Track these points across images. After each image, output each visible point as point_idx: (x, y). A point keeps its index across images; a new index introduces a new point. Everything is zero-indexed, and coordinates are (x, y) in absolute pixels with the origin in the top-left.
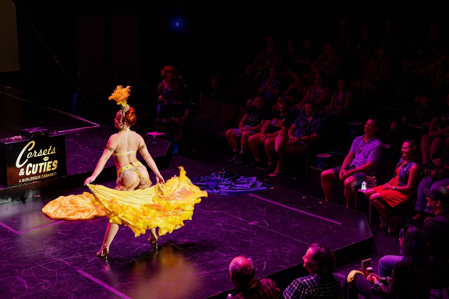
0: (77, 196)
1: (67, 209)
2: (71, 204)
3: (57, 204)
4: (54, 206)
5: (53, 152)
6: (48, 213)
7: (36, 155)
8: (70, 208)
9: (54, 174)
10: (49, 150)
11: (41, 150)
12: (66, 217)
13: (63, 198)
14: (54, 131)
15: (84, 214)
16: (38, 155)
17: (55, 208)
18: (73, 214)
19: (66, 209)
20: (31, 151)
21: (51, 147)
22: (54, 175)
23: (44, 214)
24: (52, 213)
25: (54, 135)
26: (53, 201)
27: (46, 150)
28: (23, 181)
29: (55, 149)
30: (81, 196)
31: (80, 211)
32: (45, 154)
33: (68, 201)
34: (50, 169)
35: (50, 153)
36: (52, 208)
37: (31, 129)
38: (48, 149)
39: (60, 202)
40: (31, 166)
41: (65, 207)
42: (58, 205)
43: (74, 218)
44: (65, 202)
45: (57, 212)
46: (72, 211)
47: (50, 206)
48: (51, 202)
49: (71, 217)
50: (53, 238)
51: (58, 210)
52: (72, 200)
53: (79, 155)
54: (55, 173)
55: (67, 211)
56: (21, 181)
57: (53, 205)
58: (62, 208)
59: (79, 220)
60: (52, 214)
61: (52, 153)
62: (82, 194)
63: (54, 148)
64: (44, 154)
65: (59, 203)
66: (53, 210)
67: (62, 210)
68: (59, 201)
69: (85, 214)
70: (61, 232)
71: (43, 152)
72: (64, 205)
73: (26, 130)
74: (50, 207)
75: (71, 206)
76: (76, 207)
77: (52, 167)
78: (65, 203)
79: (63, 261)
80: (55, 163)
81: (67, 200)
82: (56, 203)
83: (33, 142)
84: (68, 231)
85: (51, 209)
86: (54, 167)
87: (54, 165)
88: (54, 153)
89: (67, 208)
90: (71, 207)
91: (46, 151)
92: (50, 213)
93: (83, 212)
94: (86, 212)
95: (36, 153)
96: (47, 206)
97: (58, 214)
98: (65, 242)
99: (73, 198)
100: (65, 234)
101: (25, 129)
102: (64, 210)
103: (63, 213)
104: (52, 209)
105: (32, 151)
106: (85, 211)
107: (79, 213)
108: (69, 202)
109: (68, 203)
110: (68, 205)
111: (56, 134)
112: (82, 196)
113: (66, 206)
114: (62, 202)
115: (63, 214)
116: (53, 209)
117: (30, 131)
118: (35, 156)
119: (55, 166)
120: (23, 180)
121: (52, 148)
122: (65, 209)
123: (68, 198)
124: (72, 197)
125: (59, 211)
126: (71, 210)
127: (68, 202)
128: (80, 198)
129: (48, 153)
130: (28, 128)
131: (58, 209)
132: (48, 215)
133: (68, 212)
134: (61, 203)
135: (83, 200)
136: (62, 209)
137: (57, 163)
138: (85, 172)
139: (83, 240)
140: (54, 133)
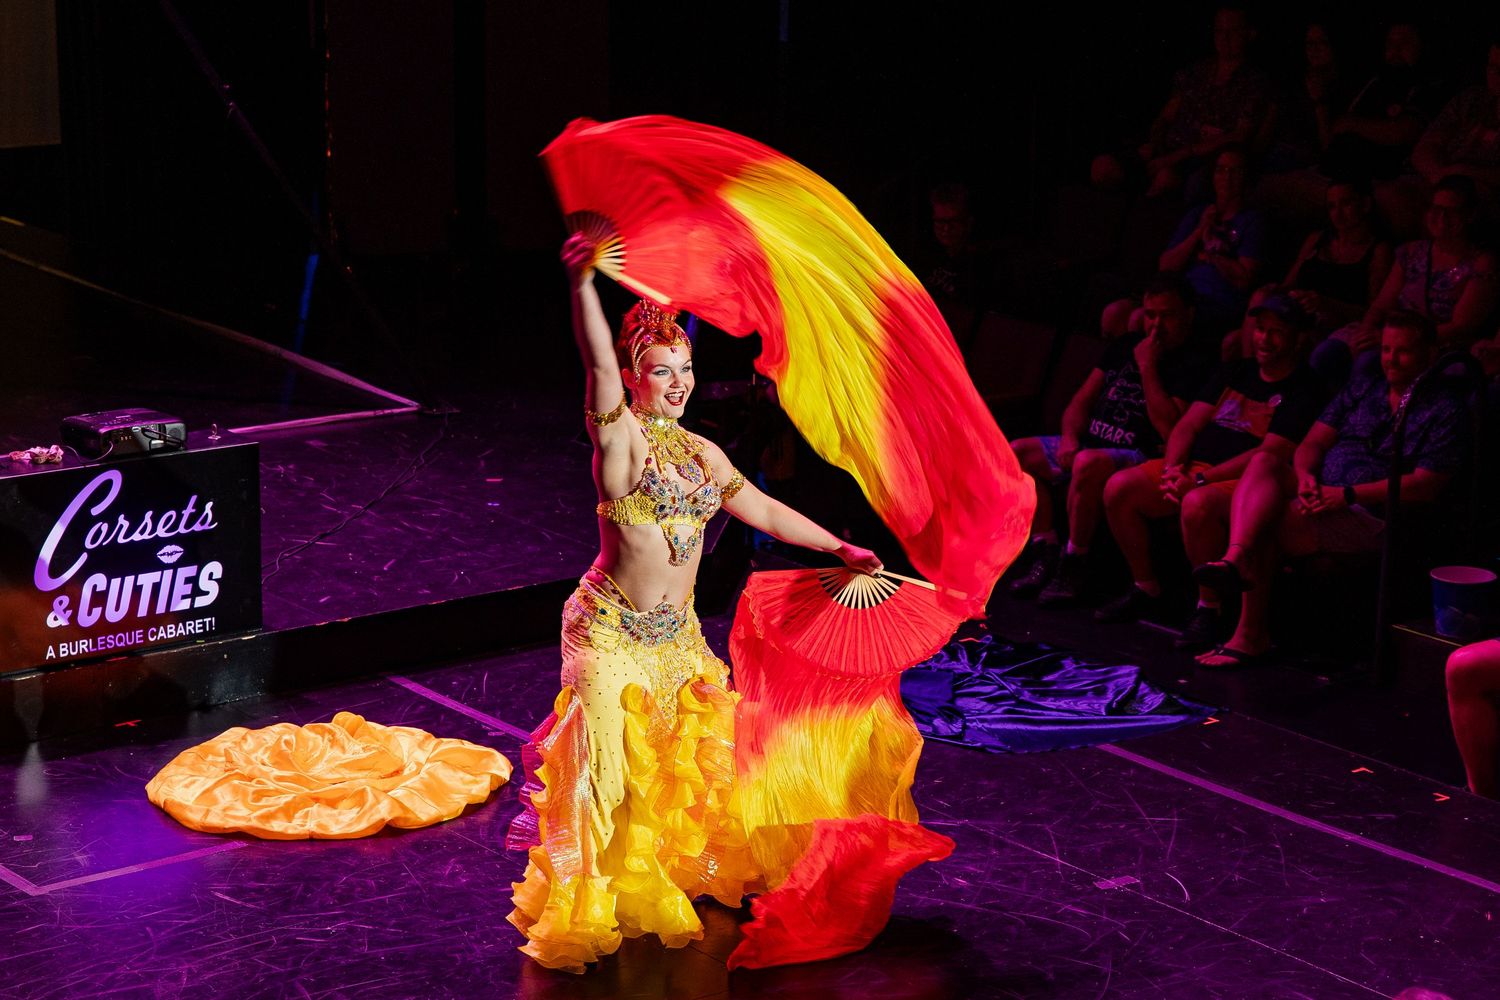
0: (307, 731)
1: (260, 787)
2: (277, 764)
3: (214, 764)
4: (200, 772)
5: (203, 523)
6: (173, 802)
7: (125, 537)
8: (271, 786)
9: (204, 623)
10: (186, 513)
11: (149, 514)
12: (255, 823)
13: (244, 738)
14: (208, 428)
15: (335, 812)
16: (136, 537)
17: (203, 783)
18: (288, 811)
19: (251, 789)
20: (102, 517)
21: (194, 499)
22: (204, 627)
23: (156, 807)
24: (189, 803)
25: (210, 443)
26: (195, 749)
27: (173, 513)
28: (62, 655)
29: (212, 509)
30: (323, 727)
31: (317, 800)
32: (167, 532)
33: (264, 753)
34: (190, 600)
35: (186, 527)
36: (193, 782)
37: (106, 414)
38: (180, 508)
39: (227, 753)
40: (101, 587)
41: (250, 779)
42: (218, 770)
43: (290, 832)
44: (253, 757)
45: (215, 801)
46: (284, 800)
47: (181, 770)
48: (188, 755)
49: (278, 826)
50: (193, 921)
51: (217, 792)
52: (284, 747)
53: (322, 538)
54: (207, 620)
55: (259, 795)
56: (57, 651)
57: (195, 769)
58: (236, 782)
59: (312, 840)
60: (191, 811)
61: (197, 527)
62: (329, 720)
63: (209, 505)
64: (161, 532)
65: (223, 759)
66: (197, 790)
67: (236, 790)
68: (223, 752)
69: (340, 814)
70: (227, 893)
71: (155, 521)
72: (246, 772)
73: (84, 418)
74: (181, 777)
75: (277, 773)
76: (297, 780)
77: (197, 592)
78: (249, 762)
80: (211, 575)
81: (260, 745)
82: (210, 758)
83: (116, 477)
84: (259, 890)
85: (187, 786)
86: (207, 593)
87: (204, 584)
88: (206, 527)
89: (259, 782)
90: (280, 779)
91: (171, 517)
92: (181, 805)
93: (332, 803)
94: (345, 803)
95: (126, 524)
96: (170, 771)
97: (216, 809)
98: (246, 942)
99: (286, 737)
100: (246, 901)
101: (79, 413)
102: (245, 794)
103: (239, 805)
104: (192, 787)
105: (110, 516)
106: (342, 798)
107: (315, 808)
108: (267, 755)
109: (267, 761)
110: (264, 768)
111: (219, 442)
112: (330, 731)
113: (256, 772)
114: (236, 756)
115: (243, 812)
116: (196, 784)
117: (102, 427)
118: (121, 540)
119: (212, 590)
120: (65, 650)
121: (200, 507)
122: (252, 787)
123: (267, 737)
124: (284, 733)
125: (224, 795)
126: (278, 792)
127: (266, 758)
128: (320, 738)
129: (182, 530)
130: (92, 410)
131: (216, 785)
132: (174, 811)
133: (263, 802)
134: (234, 759)
135: (332, 747)
136: (235, 787)
137: (218, 574)
138: (346, 620)
139: (326, 934)
140: (211, 434)
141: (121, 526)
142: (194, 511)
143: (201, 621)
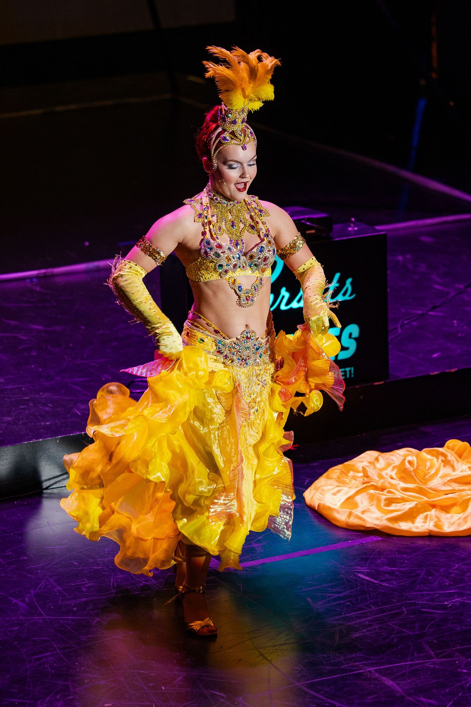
0: (425, 454)
1: (390, 496)
2: (402, 479)
3: (354, 478)
4: (344, 483)
5: (344, 294)
6: (324, 505)
8: (399, 495)
9: (345, 372)
10: (332, 286)
12: (385, 523)
13: (377, 459)
14: (347, 222)
15: (449, 515)
16: (295, 305)
17: (347, 492)
18: (410, 515)
19: (383, 497)
21: (337, 276)
23: (312, 509)
24: (337, 507)
25: (349, 233)
26: (340, 466)
29: (352, 284)
30: (437, 451)
31: (434, 506)
33: (393, 470)
36: (339, 491)
39: (364, 470)
41: (383, 490)
42: (357, 483)
43: (414, 530)
44: (384, 473)
45: (356, 505)
46: (408, 506)
47: (330, 482)
48: (335, 471)
49: (404, 526)
50: (342, 595)
51: (358, 498)
52: (408, 466)
53: (433, 309)
54: (348, 369)
55: (390, 502)
57: (341, 481)
58: (372, 491)
59: (430, 537)
60: (338, 512)
61: (340, 298)
62: (442, 446)
63: (349, 281)
65: (361, 474)
66: (342, 497)
67: (371, 498)
68: (361, 469)
69: (452, 517)
70: (367, 574)
72: (380, 483)
74: (330, 487)
75: (403, 485)
76: (420, 491)
78: (381, 477)
79: (377, 675)
80: (350, 335)
81: (389, 465)
82: (351, 473)
84: (391, 573)
85: (334, 494)
86: (348, 348)
87: (346, 341)
88: (347, 298)
89: (389, 492)
90: (405, 490)
92: (330, 508)
93: (446, 509)
94: (456, 509)
95: (287, 295)
96: (321, 482)
97: (357, 512)
98: (382, 611)
99: (410, 458)
100: (382, 581)
102: (379, 500)
103: (374, 509)
104: (339, 495)
106: (454, 505)
107: (433, 512)
108: (395, 471)
109: (394, 476)
110: (393, 482)
111: (356, 232)
112: (443, 454)
113: (387, 485)
114: (372, 472)
115: (378, 514)
116: (342, 492)
118: (283, 307)
119: (352, 346)
121: (342, 282)
122: (384, 496)
123: (394, 458)
124: (408, 455)
125: (362, 501)
126: (403, 500)
127: (393, 474)
128: (435, 459)
131: (357, 493)
132: (325, 512)
133: (393, 507)
134: (370, 474)
135: (444, 466)
136: (371, 495)
137: (356, 334)
138: (453, 370)
139: (444, 607)
140: (350, 226)
141: (283, 297)
142: (337, 285)
143: (343, 370)
